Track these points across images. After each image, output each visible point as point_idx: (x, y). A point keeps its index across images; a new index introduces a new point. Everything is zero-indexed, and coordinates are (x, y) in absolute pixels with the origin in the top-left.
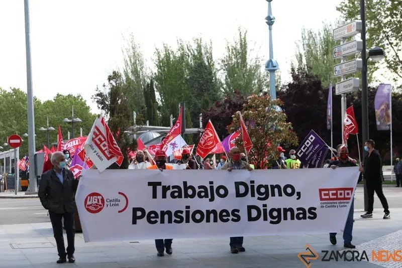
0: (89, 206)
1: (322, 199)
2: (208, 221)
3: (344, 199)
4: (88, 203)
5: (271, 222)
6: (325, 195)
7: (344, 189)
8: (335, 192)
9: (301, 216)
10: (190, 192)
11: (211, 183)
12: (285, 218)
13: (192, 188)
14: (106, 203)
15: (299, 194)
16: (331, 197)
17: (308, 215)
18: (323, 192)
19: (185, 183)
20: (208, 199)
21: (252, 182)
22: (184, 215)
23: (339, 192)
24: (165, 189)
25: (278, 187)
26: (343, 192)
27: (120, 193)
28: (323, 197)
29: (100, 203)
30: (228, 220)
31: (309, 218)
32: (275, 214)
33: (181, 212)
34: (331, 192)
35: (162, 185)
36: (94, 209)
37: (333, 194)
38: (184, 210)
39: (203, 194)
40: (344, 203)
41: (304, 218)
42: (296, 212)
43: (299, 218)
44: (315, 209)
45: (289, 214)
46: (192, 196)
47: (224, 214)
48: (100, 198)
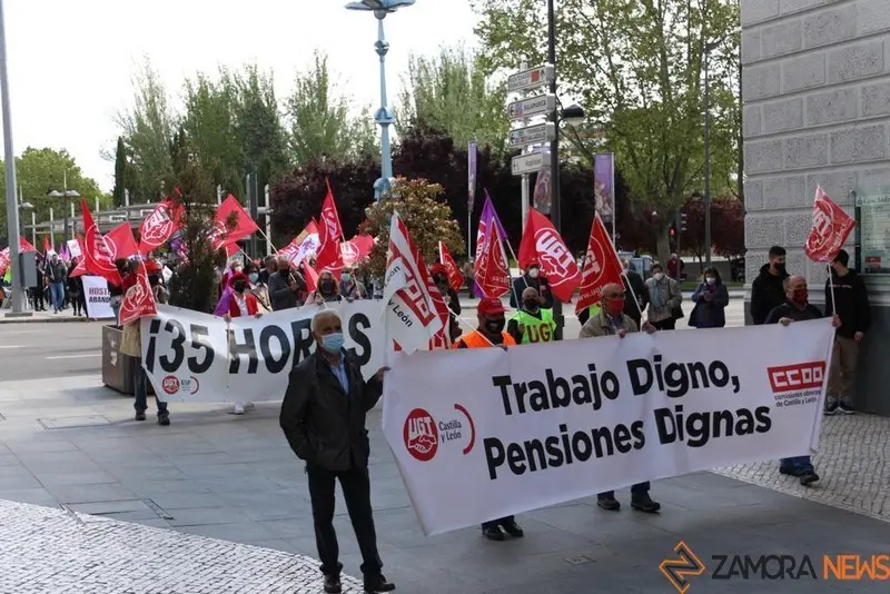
0: (413, 442)
1: (776, 389)
2: (599, 454)
3: (812, 385)
4: (412, 436)
5: (691, 443)
6: (781, 379)
7: (812, 365)
8: (796, 372)
9: (745, 426)
10: (560, 393)
11: (592, 367)
12: (717, 434)
13: (562, 382)
14: (440, 433)
15: (736, 381)
16: (792, 382)
17: (757, 423)
18: (775, 375)
19: (549, 372)
20: (591, 405)
21: (658, 358)
22: (560, 446)
23: (804, 371)
24: (520, 390)
25: (700, 366)
26: (809, 370)
27: (457, 407)
28: (778, 385)
29: (431, 435)
30: (628, 447)
31: (760, 429)
32: (698, 425)
33: (555, 440)
34: (789, 373)
35: (514, 381)
36: (424, 451)
37: (794, 377)
38: (559, 435)
39: (582, 395)
40: (812, 393)
41: (750, 430)
42: (736, 419)
43: (740, 432)
44: (766, 410)
45: (723, 423)
46: (565, 402)
47: (622, 434)
48: (427, 420)
